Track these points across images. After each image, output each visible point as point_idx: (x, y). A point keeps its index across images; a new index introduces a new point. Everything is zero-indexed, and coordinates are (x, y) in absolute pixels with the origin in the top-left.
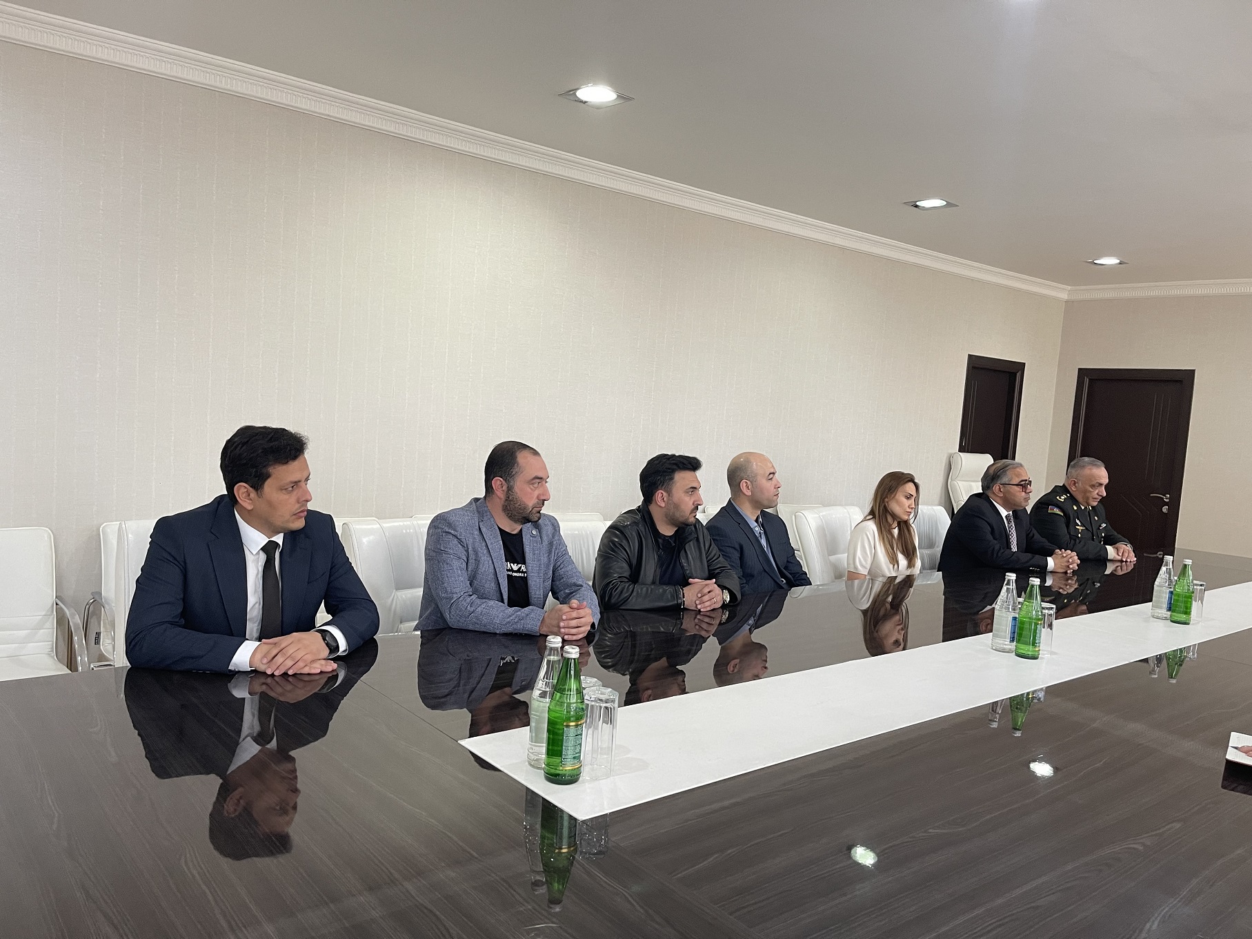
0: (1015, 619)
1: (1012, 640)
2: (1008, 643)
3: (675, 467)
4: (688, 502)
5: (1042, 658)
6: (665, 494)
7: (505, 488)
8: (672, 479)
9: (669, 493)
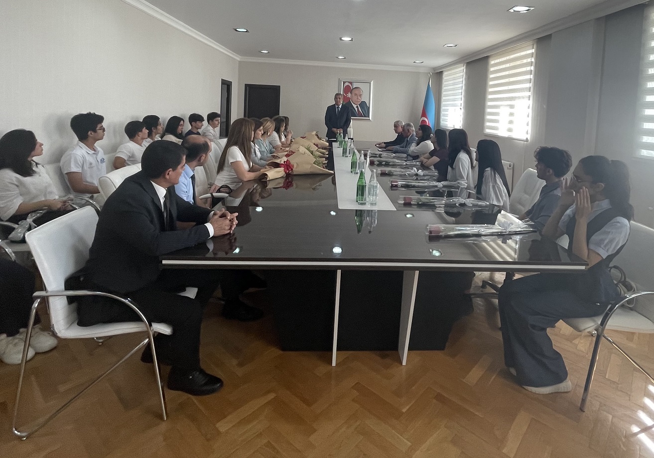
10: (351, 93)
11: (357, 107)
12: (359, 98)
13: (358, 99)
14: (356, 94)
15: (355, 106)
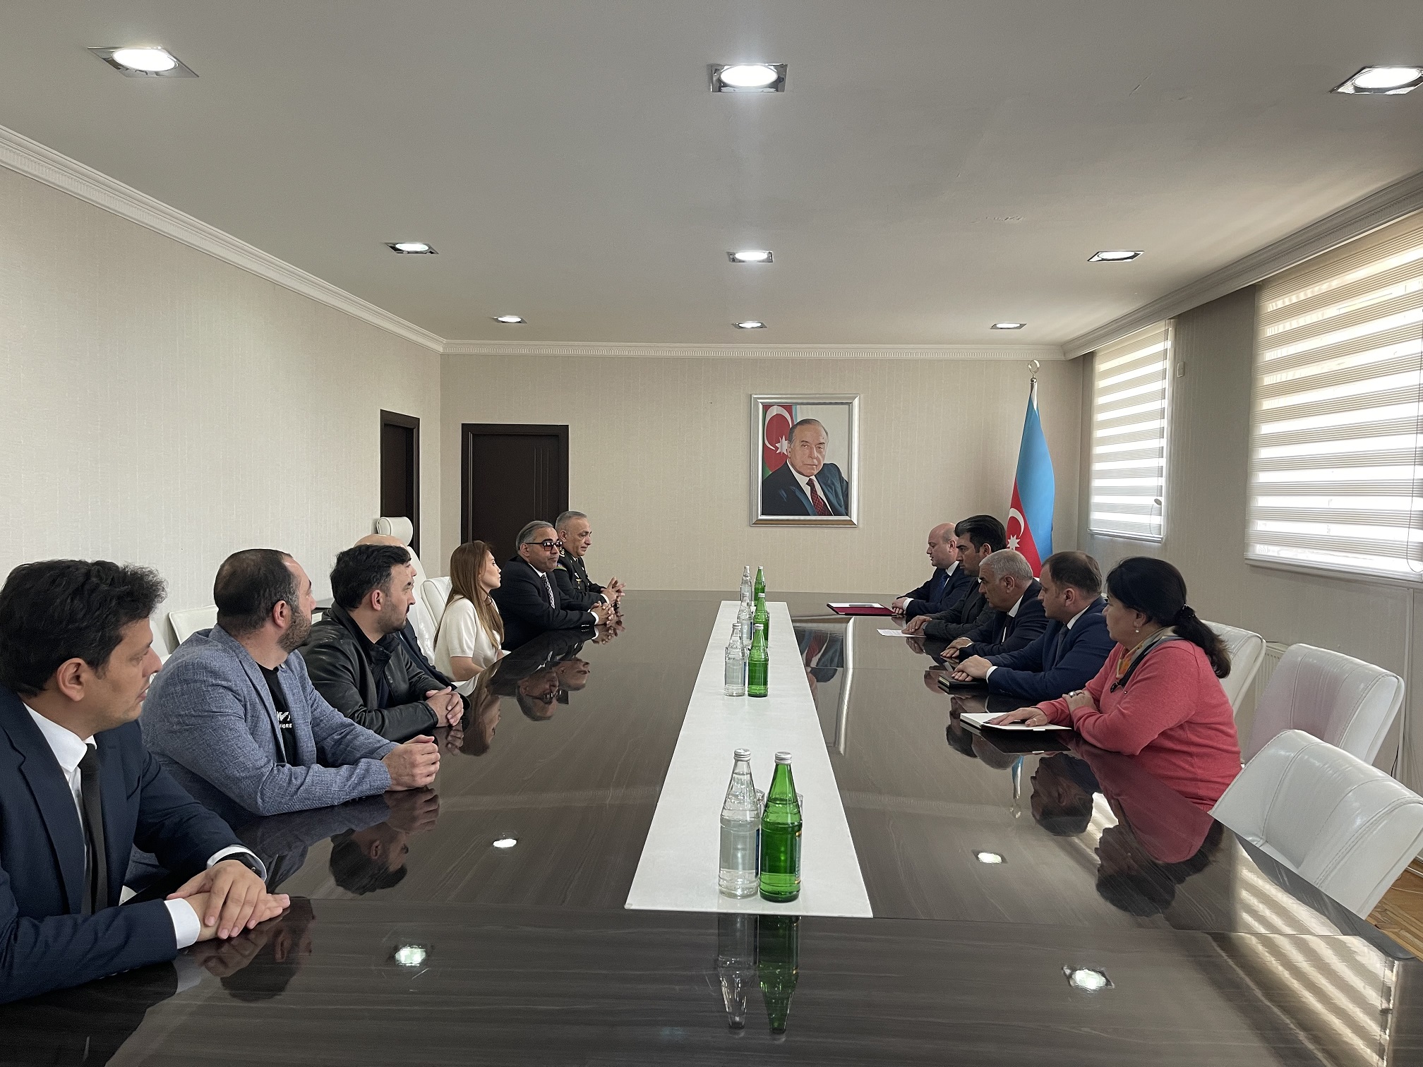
6: (381, 593)
9: (387, 593)
10: (789, 439)
11: (810, 483)
12: (816, 454)
13: (811, 457)
14: (804, 443)
15: (802, 481)
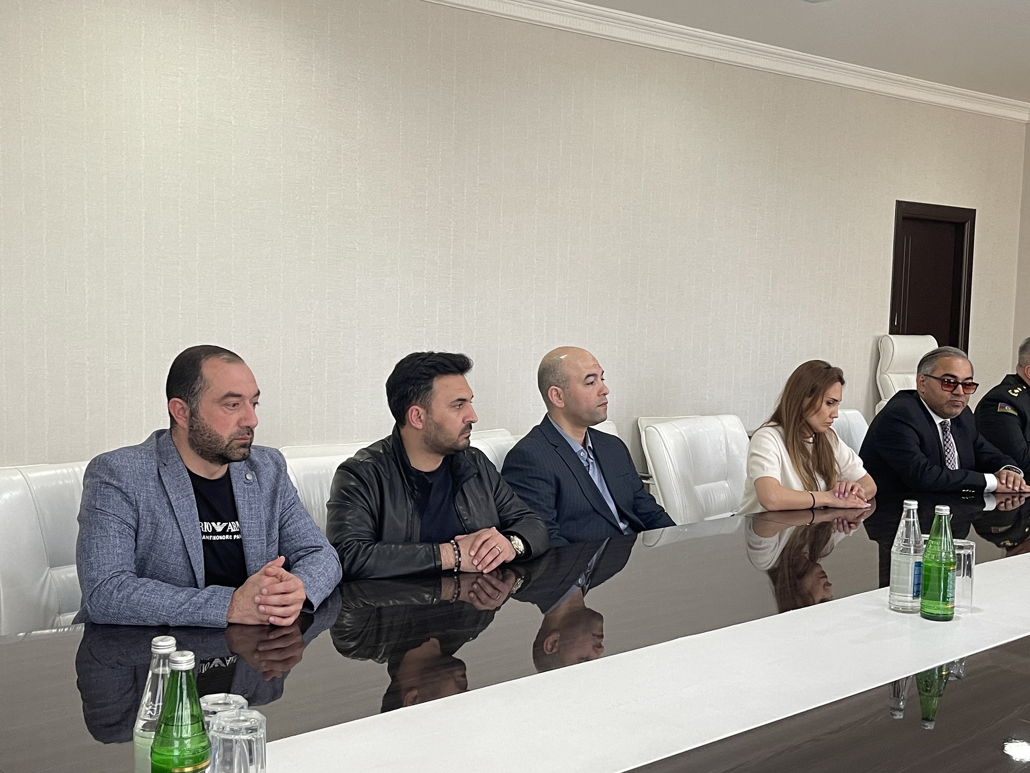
0: (918, 564)
1: (916, 596)
2: (910, 599)
3: (432, 371)
4: (455, 421)
5: (958, 618)
6: (421, 410)
7: (187, 413)
8: (430, 388)
9: (428, 409)
